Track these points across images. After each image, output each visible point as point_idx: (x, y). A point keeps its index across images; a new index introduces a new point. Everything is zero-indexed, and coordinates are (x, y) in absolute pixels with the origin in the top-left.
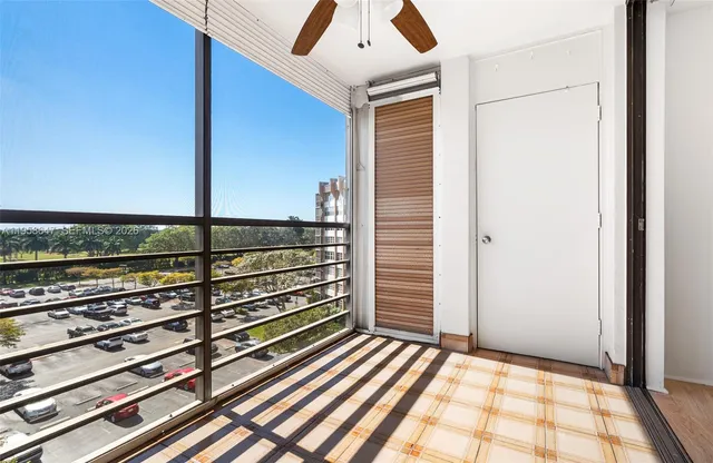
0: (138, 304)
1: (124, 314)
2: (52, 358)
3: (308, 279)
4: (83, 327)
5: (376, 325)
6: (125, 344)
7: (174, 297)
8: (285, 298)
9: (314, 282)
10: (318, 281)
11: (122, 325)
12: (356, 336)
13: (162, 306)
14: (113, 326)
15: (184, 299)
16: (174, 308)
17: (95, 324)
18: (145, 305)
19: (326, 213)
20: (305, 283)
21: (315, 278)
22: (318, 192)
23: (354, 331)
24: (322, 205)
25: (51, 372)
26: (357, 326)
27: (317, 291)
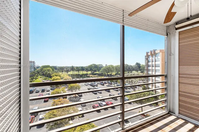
0: (100, 84)
1: (97, 86)
2: (85, 94)
3: (142, 82)
4: (90, 88)
5: (179, 113)
6: (97, 93)
7: (107, 83)
8: (135, 87)
9: (144, 83)
10: (146, 82)
11: (97, 89)
12: (170, 116)
13: (104, 85)
14: (95, 88)
15: (109, 84)
16: (107, 86)
17: (92, 87)
18: (101, 84)
19: (149, 62)
20: (141, 83)
21: (145, 81)
22: (146, 55)
23: (169, 113)
24: (147, 59)
25: (85, 96)
26: (170, 111)
27: (145, 86)
